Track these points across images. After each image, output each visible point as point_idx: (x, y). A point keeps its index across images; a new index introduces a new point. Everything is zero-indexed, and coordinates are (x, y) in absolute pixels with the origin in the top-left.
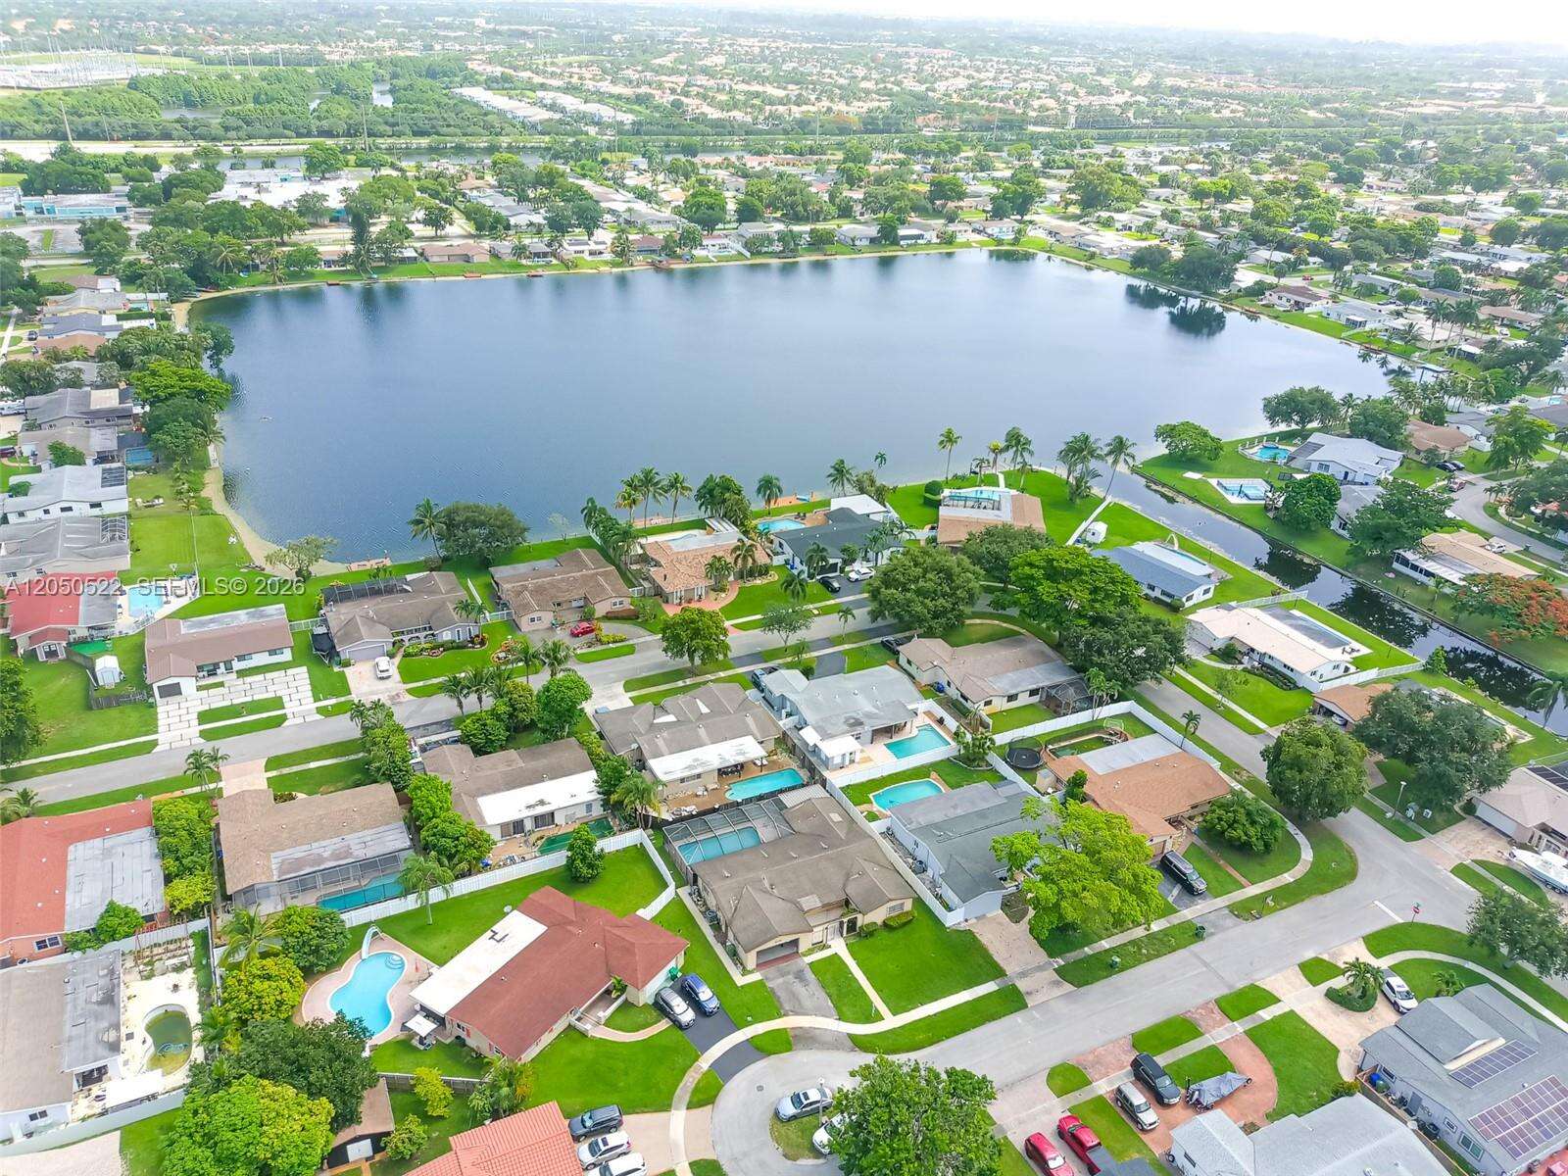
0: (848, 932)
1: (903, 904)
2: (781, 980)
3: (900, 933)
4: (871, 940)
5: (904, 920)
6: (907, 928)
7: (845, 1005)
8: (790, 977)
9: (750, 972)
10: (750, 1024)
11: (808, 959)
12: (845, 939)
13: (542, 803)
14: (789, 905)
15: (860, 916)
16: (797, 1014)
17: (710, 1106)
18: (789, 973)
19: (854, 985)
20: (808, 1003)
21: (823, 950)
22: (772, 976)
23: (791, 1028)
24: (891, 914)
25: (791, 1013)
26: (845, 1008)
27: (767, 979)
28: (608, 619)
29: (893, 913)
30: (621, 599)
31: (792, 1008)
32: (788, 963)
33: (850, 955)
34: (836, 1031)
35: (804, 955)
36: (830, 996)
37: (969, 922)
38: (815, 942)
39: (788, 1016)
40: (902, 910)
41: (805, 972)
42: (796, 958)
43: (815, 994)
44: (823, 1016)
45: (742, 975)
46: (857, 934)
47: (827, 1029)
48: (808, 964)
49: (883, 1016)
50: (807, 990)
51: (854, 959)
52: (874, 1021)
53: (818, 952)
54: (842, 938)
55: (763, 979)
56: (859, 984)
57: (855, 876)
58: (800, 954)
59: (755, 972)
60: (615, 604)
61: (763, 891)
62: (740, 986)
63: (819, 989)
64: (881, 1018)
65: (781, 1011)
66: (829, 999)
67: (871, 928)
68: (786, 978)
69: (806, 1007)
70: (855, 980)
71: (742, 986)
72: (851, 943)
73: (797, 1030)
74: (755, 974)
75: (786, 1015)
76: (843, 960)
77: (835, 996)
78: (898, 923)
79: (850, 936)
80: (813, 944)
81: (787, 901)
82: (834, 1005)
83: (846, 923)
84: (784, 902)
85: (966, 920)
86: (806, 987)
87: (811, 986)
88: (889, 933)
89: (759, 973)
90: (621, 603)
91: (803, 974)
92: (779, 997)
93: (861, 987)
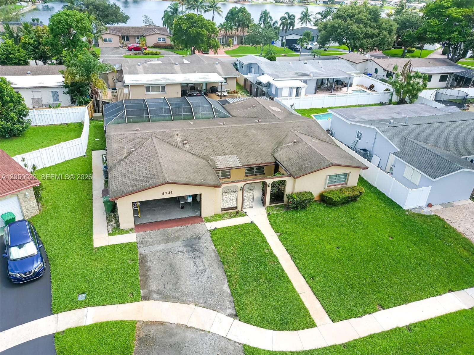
0: (272, 201)
1: (347, 175)
3: (341, 210)
4: (303, 213)
5: (347, 194)
6: (350, 206)
7: (248, 292)
8: (178, 243)
9: (123, 232)
11: (210, 226)
12: (268, 209)
14: (198, 160)
15: (289, 181)
18: (178, 238)
19: (270, 263)
20: (188, 284)
21: (235, 216)
22: (151, 240)
23: (143, 322)
24: (331, 185)
25: (155, 296)
26: (248, 299)
27: (142, 243)
28: (155, 48)
29: (334, 184)
30: (164, 37)
31: (161, 287)
32: (180, 227)
33: (272, 226)
34: (224, 337)
35: (208, 220)
36: (229, 276)
37: (433, 208)
38: (226, 206)
39: (149, 300)
40: (346, 184)
41: (202, 241)
42: (195, 223)
43: (205, 271)
44: (208, 306)
45: (109, 234)
46: (284, 202)
47: (209, 332)
48: (209, 230)
49: (317, 321)
50: (195, 264)
51: (277, 232)
52: (299, 330)
53: (226, 219)
54: (264, 206)
55: (137, 242)
56: (279, 264)
57: (289, 144)
58: (200, 216)
59: (130, 232)
60: (159, 40)
61: (172, 145)
62: (95, 248)
63: (216, 265)
64: (311, 324)
65: (141, 291)
66: (227, 281)
67: (303, 198)
68: (170, 245)
69: (185, 290)
70: (274, 259)
71: (98, 249)
72: (274, 214)
73: (154, 327)
74: (128, 234)
75: (145, 298)
76: (260, 231)
77: (236, 277)
78: (339, 198)
79: (275, 205)
80: (224, 210)
81: (198, 156)
82: (233, 291)
83: (270, 187)
84: (194, 156)
85: (429, 205)
86: (197, 259)
87: (205, 259)
88: (327, 208)
89: (135, 234)
90: (164, 40)
91: (199, 243)
92: (149, 269)
93: (280, 268)
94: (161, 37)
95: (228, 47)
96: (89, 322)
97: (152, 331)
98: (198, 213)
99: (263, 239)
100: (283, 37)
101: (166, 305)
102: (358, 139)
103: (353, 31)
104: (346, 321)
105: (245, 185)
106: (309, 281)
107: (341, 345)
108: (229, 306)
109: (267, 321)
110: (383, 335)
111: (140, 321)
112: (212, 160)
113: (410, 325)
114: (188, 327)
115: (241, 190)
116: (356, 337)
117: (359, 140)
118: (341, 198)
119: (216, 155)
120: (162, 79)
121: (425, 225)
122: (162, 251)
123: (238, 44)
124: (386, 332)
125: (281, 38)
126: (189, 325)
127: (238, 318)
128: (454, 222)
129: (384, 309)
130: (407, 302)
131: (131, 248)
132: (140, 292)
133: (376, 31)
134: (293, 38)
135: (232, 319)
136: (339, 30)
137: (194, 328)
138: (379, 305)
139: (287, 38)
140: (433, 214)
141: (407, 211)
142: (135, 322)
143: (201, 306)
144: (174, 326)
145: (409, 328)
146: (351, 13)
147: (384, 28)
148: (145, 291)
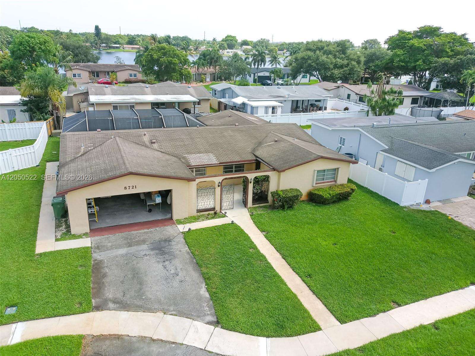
0: (255, 201)
1: (336, 170)
2: (122, 251)
4: (290, 213)
5: (338, 191)
6: (343, 205)
7: (232, 295)
8: (145, 247)
9: (75, 237)
11: (183, 228)
12: (250, 210)
14: (168, 157)
15: (273, 175)
16: (123, 306)
18: (144, 242)
20: (155, 290)
21: (213, 218)
22: (110, 244)
23: (94, 336)
24: (319, 182)
25: (111, 305)
26: (232, 303)
27: (98, 248)
28: (126, 83)
29: (323, 181)
30: (135, 72)
31: (119, 295)
32: (146, 230)
33: (256, 226)
34: (202, 349)
35: (180, 222)
36: (207, 279)
37: (432, 205)
38: (201, 206)
39: (102, 310)
40: (336, 181)
41: (173, 243)
42: (165, 225)
43: (178, 275)
44: (181, 314)
45: (57, 240)
46: (268, 203)
47: (182, 344)
48: (182, 233)
49: (321, 324)
50: (165, 267)
51: (262, 231)
52: (299, 335)
53: (202, 221)
54: (245, 207)
55: (91, 247)
56: (268, 263)
57: (270, 143)
58: (171, 219)
59: (83, 237)
60: (131, 75)
61: (138, 144)
62: (37, 255)
63: (190, 268)
64: (315, 328)
65: (93, 301)
66: (204, 284)
67: (290, 195)
68: (133, 249)
69: (150, 296)
70: (262, 258)
71: (40, 255)
72: (258, 214)
73: (108, 342)
74: (81, 239)
75: (98, 308)
76: (242, 230)
78: (330, 195)
79: (258, 205)
80: (199, 211)
81: (168, 154)
83: (252, 183)
84: (163, 154)
85: (427, 202)
86: (167, 263)
87: (177, 262)
88: (317, 207)
89: (89, 238)
90: (135, 76)
91: (169, 245)
92: (105, 275)
93: (269, 267)
94: (133, 73)
95: (201, 83)
98: (169, 216)
99: (247, 238)
100: (254, 74)
101: (124, 315)
102: (340, 145)
103: (323, 61)
104: (357, 322)
105: (223, 180)
106: (305, 279)
107: (355, 349)
108: (209, 313)
109: (258, 326)
110: (406, 335)
111: (88, 335)
112: (184, 158)
113: (436, 322)
114: (154, 340)
115: (219, 186)
116: (373, 339)
117: (342, 146)
118: (332, 195)
119: (189, 153)
120: (131, 99)
121: (428, 220)
122: (122, 256)
123: (211, 81)
124: (408, 331)
125: (252, 75)
126: (155, 337)
127: (220, 326)
128: (457, 217)
129: (399, 306)
130: (426, 297)
131: (84, 253)
132: (91, 301)
133: (345, 62)
134: (264, 75)
135: (212, 327)
136: (309, 62)
137: (162, 341)
138: (393, 302)
139: (258, 75)
140: (433, 210)
141: (405, 207)
142: (82, 337)
143: (171, 315)
144: (134, 340)
145: (435, 325)
146: (320, 46)
147: (353, 59)
148: (98, 300)
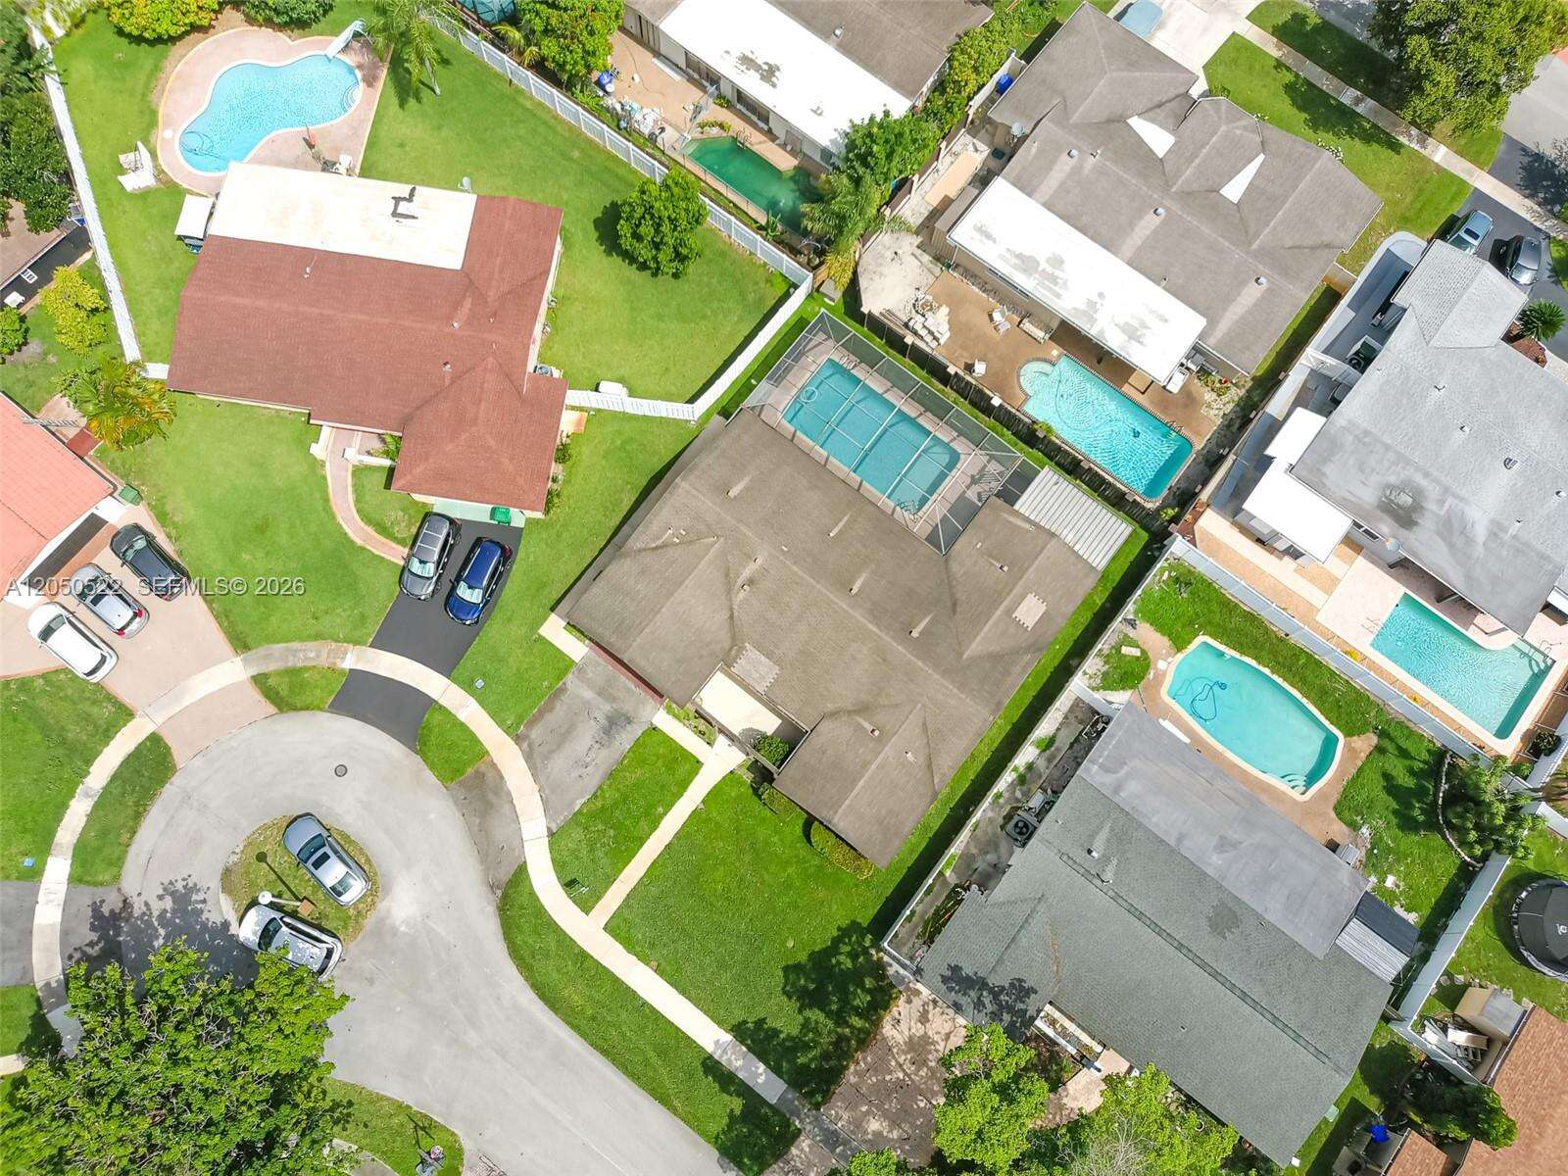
2: (588, 694)
7: (586, 828)
8: (606, 707)
10: (468, 686)
11: (661, 719)
13: (769, 73)
14: (723, 634)
16: (529, 757)
17: (273, 709)
18: (614, 700)
19: (644, 824)
20: (559, 764)
21: (698, 734)
22: (591, 675)
23: (492, 761)
25: (525, 745)
26: (577, 834)
27: (580, 670)
31: (537, 742)
32: (632, 687)
33: (712, 790)
34: (523, 840)
36: (595, 796)
39: (517, 744)
41: (629, 727)
43: (587, 767)
44: (545, 803)
47: (519, 822)
48: (652, 723)
49: (594, 912)
50: (589, 749)
51: (703, 802)
52: (573, 901)
53: (687, 726)
55: (577, 664)
56: (648, 837)
59: (586, 642)
61: (727, 576)
62: (538, 635)
63: (603, 769)
64: (587, 909)
65: (522, 728)
66: (589, 797)
68: (598, 701)
69: (550, 765)
70: (654, 825)
71: (542, 638)
73: (493, 774)
74: (581, 644)
75: (518, 739)
76: (690, 783)
77: (599, 804)
82: (580, 812)
84: (726, 624)
86: (597, 746)
87: (604, 753)
89: (586, 649)
91: (623, 727)
92: (551, 710)
93: (642, 841)
96: (462, 717)
97: (490, 775)
99: (678, 795)
101: (522, 763)
104: (613, 941)
108: (559, 821)
109: (564, 865)
110: (618, 983)
111: (491, 756)
112: (742, 648)
113: (650, 1005)
114: (512, 804)
119: (758, 647)
122: (583, 700)
124: (622, 982)
126: (514, 802)
127: (550, 839)
129: (656, 971)
130: (684, 993)
131: (561, 664)
132: (520, 727)
135: (546, 834)
137: (515, 807)
142: (487, 754)
143: (541, 797)
144: (505, 789)
145: (644, 1004)
148: (525, 730)
